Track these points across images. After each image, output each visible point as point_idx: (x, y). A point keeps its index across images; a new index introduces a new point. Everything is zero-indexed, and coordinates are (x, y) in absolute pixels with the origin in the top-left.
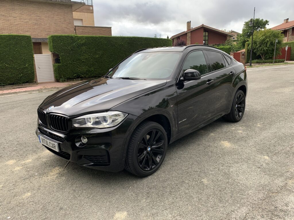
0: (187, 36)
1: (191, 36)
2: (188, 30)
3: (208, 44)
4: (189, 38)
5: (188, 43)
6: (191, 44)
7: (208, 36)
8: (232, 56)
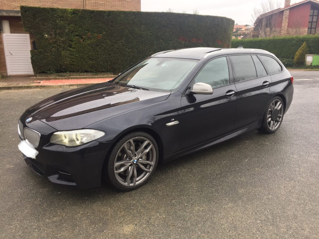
0: (283, 15)
1: (289, 16)
2: (286, 7)
3: (315, 28)
4: (286, 18)
5: (283, 24)
6: (288, 27)
7: (317, 16)
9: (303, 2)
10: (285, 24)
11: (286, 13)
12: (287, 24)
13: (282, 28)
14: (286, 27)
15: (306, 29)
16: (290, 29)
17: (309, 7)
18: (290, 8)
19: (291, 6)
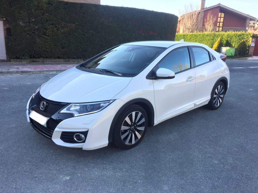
1: (204, 17)
2: (201, 9)
3: (222, 27)
4: (201, 18)
5: (199, 23)
6: (203, 25)
7: (224, 17)
8: (253, 43)
9: (214, 6)
11: (201, 14)
12: (202, 23)
13: (199, 26)
14: (201, 25)
15: (216, 27)
16: (205, 27)
18: (204, 11)
19: (205, 9)
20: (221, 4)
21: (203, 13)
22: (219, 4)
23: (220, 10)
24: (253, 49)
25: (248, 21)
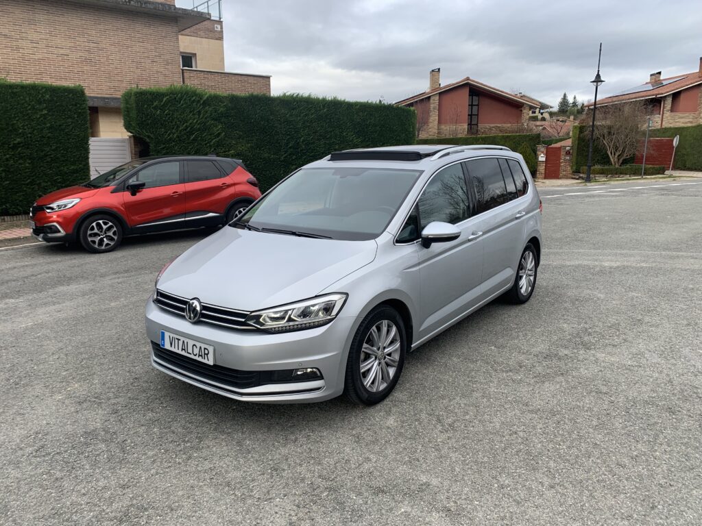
0: (429, 104)
1: (440, 105)
2: (433, 90)
3: (477, 125)
4: (434, 108)
5: (431, 119)
6: (440, 122)
7: (478, 105)
8: (542, 155)
9: (457, 83)
10: (434, 118)
11: (434, 100)
12: (437, 118)
13: (431, 125)
14: (436, 122)
15: (466, 126)
16: (443, 127)
17: (466, 91)
18: (440, 94)
19: (441, 89)
20: (471, 78)
21: (437, 98)
22: (468, 79)
23: (470, 91)
24: (544, 167)
25: (524, 111)
